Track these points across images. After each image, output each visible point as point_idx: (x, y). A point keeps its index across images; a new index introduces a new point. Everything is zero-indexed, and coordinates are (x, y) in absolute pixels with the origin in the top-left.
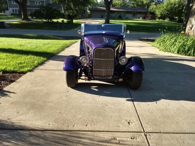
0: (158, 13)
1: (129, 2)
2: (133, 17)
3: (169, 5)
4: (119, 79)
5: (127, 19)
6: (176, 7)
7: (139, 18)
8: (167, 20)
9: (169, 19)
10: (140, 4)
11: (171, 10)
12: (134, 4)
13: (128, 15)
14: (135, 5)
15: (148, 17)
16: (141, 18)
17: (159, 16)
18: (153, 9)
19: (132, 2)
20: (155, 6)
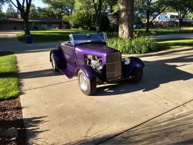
0: (71, 22)
1: (38, 13)
2: (49, 27)
3: (79, 15)
4: (129, 77)
5: (43, 29)
6: (85, 17)
7: (56, 28)
8: (80, 29)
9: (81, 28)
10: (50, 14)
11: (82, 19)
12: (44, 15)
13: (43, 26)
14: (46, 15)
15: (63, 27)
16: (57, 28)
17: (73, 25)
18: (66, 19)
19: (42, 13)
20: (67, 16)
